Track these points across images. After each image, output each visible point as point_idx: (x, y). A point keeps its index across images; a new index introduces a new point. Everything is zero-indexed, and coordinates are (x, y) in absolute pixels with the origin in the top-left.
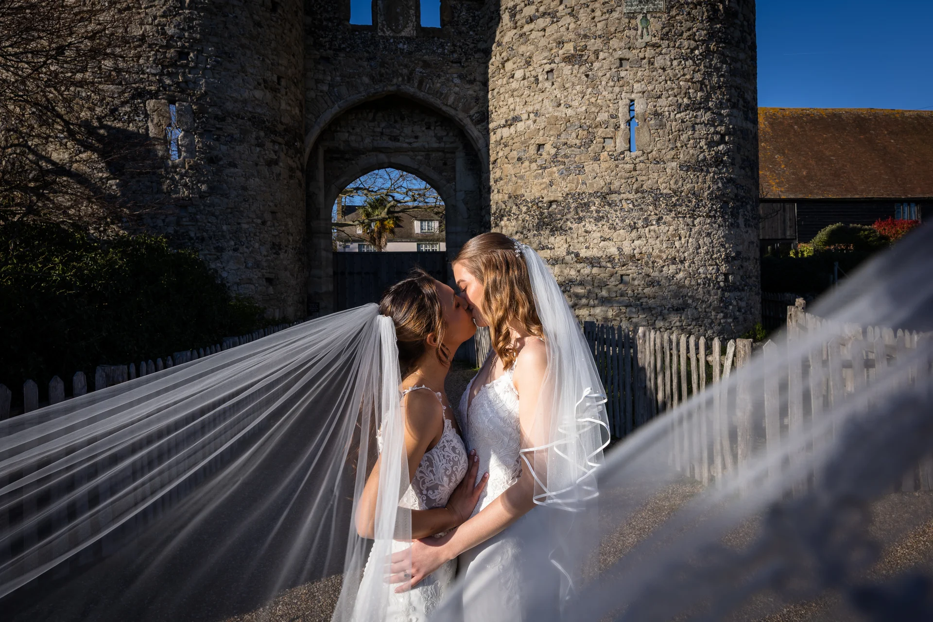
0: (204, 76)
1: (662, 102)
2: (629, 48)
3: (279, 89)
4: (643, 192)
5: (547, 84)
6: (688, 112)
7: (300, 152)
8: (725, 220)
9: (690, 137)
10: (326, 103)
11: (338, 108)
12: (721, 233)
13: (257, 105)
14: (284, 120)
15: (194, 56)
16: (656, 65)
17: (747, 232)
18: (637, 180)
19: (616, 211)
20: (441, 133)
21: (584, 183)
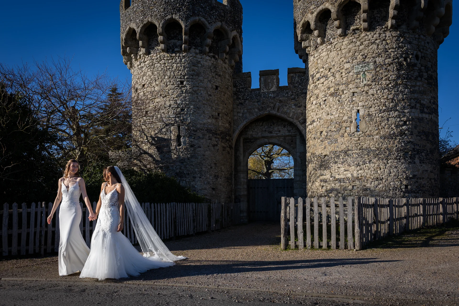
0: (189, 117)
1: (372, 109)
2: (357, 88)
3: (218, 118)
4: (362, 149)
5: (324, 106)
6: (385, 113)
7: (229, 140)
8: (406, 161)
9: (386, 124)
10: (241, 121)
11: (245, 122)
12: (403, 166)
13: (209, 125)
14: (221, 129)
15: (186, 110)
16: (369, 93)
18: (360, 144)
19: (351, 158)
20: (290, 128)
21: (337, 147)
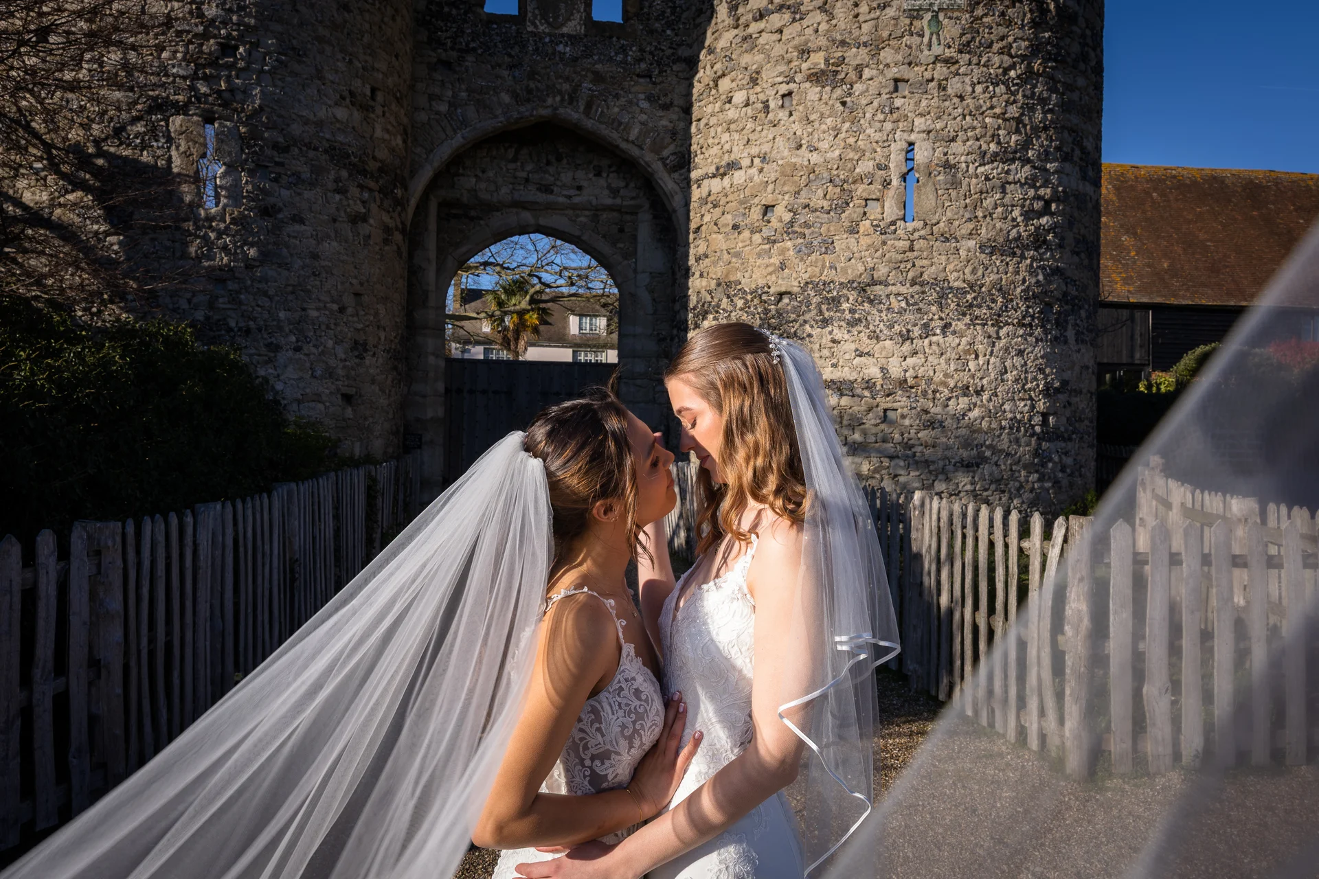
0: (258, 84)
1: (958, 147)
2: (910, 64)
3: (372, 107)
4: (922, 284)
5: (783, 115)
6: (996, 164)
7: (400, 203)
8: (1046, 332)
9: (998, 202)
10: (444, 130)
11: (461, 140)
12: (1039, 351)
13: (339, 129)
14: (377, 153)
15: (245, 51)
16: (950, 91)
17: (1079, 351)
18: (914, 265)
19: (880, 311)
20: (617, 183)
21: (833, 267)
